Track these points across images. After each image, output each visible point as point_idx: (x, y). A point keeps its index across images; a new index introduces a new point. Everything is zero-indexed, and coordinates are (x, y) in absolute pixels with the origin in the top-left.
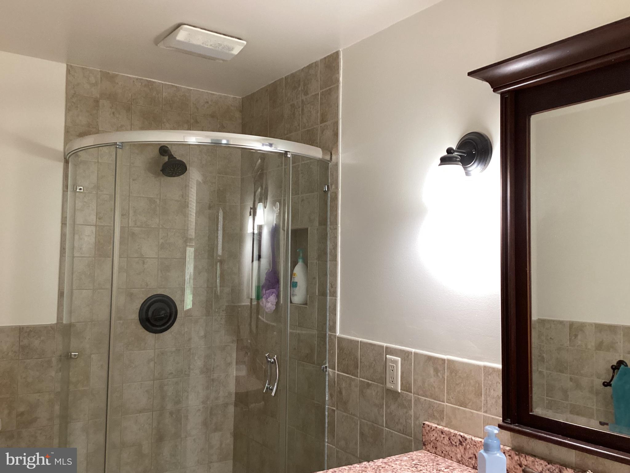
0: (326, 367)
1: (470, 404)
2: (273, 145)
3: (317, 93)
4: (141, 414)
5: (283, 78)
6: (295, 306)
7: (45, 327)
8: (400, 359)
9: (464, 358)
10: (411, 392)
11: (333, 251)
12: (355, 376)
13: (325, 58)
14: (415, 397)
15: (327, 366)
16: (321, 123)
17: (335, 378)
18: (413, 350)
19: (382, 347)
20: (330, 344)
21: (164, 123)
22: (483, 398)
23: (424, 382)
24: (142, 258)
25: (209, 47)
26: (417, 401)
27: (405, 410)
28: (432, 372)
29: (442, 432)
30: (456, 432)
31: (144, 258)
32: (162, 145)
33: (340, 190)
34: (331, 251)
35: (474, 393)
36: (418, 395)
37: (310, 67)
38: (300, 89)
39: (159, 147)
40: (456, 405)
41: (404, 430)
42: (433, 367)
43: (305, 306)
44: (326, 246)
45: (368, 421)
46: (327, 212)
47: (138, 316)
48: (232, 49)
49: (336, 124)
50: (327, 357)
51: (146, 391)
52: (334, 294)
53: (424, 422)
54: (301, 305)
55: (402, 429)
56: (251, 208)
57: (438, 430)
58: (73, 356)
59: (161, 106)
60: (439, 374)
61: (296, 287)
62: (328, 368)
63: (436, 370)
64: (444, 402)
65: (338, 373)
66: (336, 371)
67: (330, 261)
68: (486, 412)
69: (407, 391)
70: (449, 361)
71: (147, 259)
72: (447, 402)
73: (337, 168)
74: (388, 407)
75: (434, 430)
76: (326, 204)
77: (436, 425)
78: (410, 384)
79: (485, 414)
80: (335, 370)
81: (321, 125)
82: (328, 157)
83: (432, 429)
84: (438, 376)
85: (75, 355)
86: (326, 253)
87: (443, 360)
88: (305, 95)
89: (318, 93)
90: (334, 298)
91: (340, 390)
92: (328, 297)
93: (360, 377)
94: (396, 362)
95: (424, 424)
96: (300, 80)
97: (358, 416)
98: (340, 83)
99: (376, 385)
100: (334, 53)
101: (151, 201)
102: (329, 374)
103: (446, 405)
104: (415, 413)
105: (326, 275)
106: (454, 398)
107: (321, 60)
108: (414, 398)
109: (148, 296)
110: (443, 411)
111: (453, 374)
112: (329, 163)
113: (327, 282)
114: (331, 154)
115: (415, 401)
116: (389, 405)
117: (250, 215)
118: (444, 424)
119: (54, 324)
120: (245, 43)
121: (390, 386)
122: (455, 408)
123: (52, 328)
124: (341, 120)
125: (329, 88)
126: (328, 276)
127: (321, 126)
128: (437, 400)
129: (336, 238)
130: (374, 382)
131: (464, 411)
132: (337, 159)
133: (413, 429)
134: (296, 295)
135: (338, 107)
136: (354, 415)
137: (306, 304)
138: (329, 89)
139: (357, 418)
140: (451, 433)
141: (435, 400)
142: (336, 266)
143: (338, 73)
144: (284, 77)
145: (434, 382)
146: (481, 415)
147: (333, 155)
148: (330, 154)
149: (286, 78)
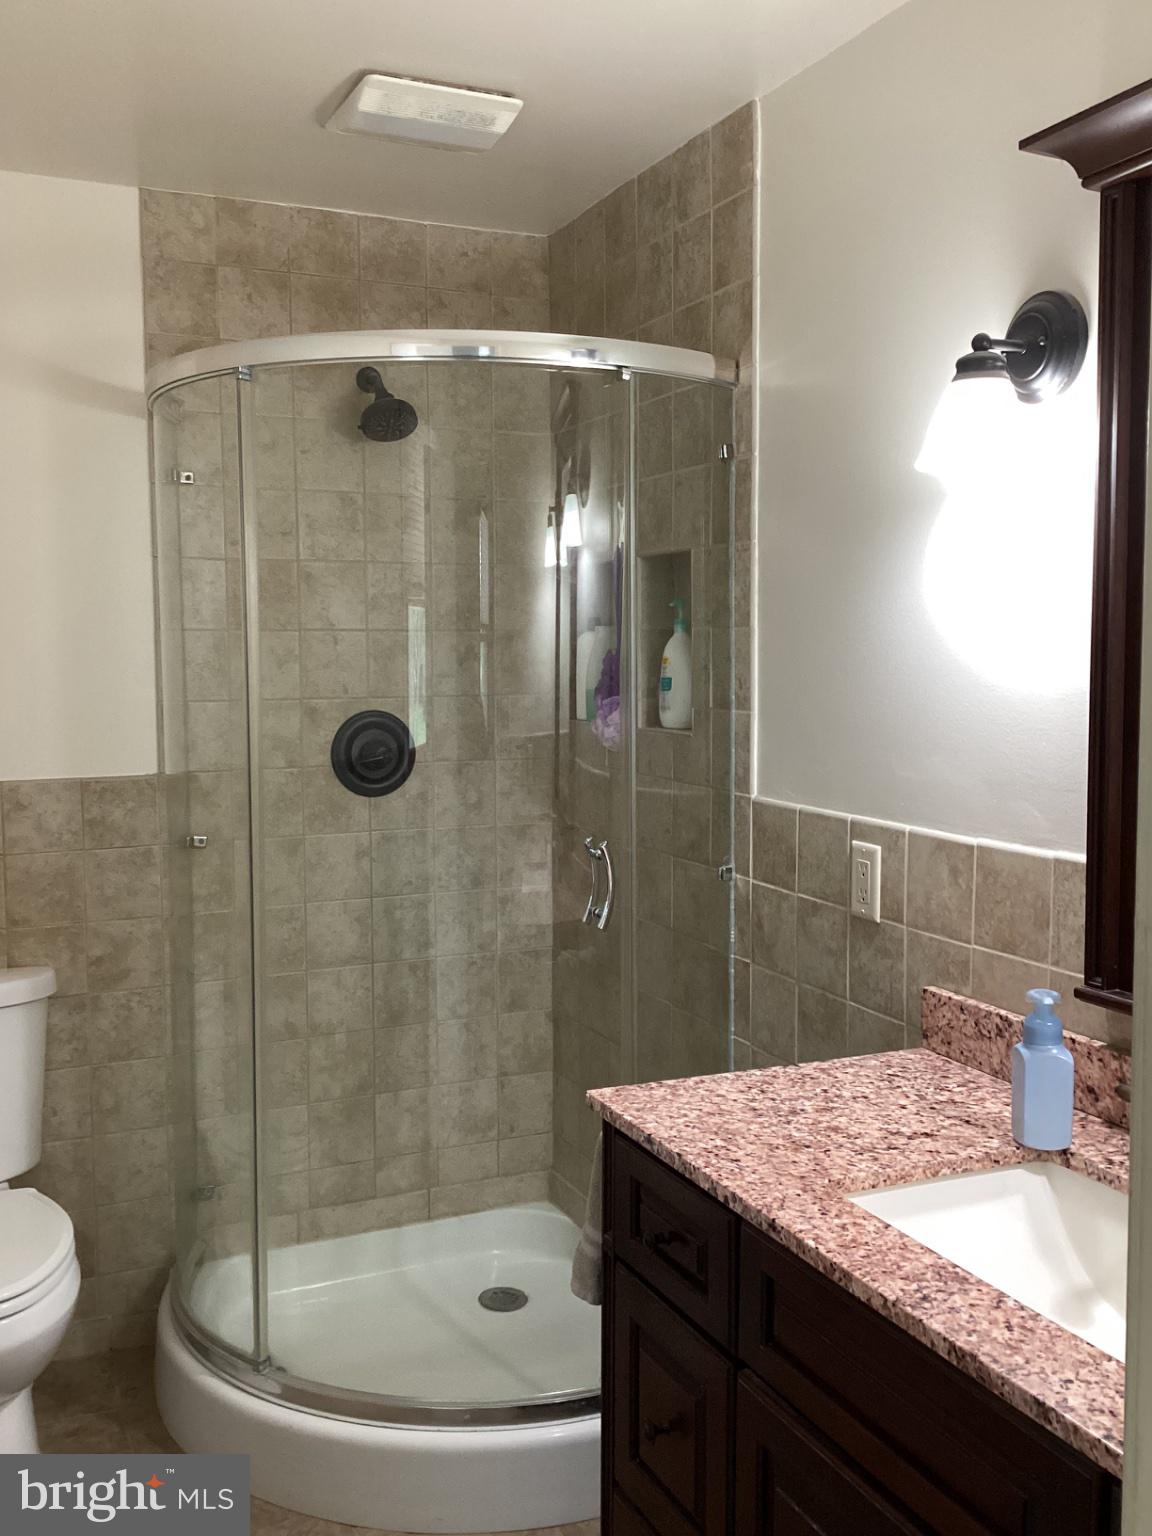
0: (729, 870)
1: (1023, 947)
2: (597, 354)
3: (707, 211)
4: (347, 968)
5: (633, 181)
6: (667, 733)
7: (135, 781)
8: (879, 848)
9: (1015, 842)
10: (902, 922)
11: (742, 602)
12: (788, 889)
13: (723, 122)
14: (909, 933)
15: (731, 869)
16: (716, 289)
17: (748, 895)
18: (907, 828)
19: (843, 821)
20: (738, 818)
21: (365, 311)
22: (1051, 933)
23: (928, 900)
24: (332, 630)
25: (436, 121)
26: (915, 939)
27: (888, 962)
28: (945, 875)
29: (962, 1009)
30: (992, 1008)
31: (337, 630)
32: (364, 366)
33: (757, 453)
34: (739, 603)
35: (1032, 920)
36: (916, 927)
37: (690, 146)
38: (670, 205)
39: (357, 371)
40: (995, 949)
41: (886, 1004)
42: (948, 864)
43: (687, 733)
44: (727, 591)
45: (815, 986)
46: (728, 510)
47: (330, 760)
48: (493, 121)
49: (749, 286)
50: (733, 847)
51: (357, 920)
52: (745, 703)
53: (926, 988)
54: (680, 732)
55: (883, 1004)
56: (551, 509)
57: (954, 1005)
58: (197, 844)
59: (356, 272)
60: (960, 881)
61: (670, 689)
62: (734, 873)
63: (955, 872)
64: (969, 943)
65: (755, 882)
66: (751, 880)
67: (736, 625)
68: (1056, 963)
69: (894, 920)
70: (981, 848)
71: (343, 633)
72: (976, 944)
73: (751, 399)
74: (854, 955)
75: (945, 1004)
76: (727, 490)
77: (951, 994)
78: (899, 904)
79: (1054, 969)
80: (749, 877)
81: (716, 293)
82: (729, 376)
83: (942, 1003)
84: (957, 884)
85: (201, 841)
86: (727, 608)
87: (970, 848)
88: (681, 219)
89: (710, 212)
90: (745, 712)
91: (759, 921)
92: (734, 711)
93: (799, 892)
94: (870, 855)
95: (925, 991)
96: (669, 183)
97: (795, 975)
98: (756, 185)
99: (831, 907)
100: (742, 108)
101: (345, 499)
102: (736, 886)
103: (974, 949)
104: (910, 968)
105: (729, 659)
106: (990, 933)
107: (714, 128)
108: (908, 935)
109: (349, 717)
110: (968, 962)
111: (991, 880)
112: (732, 390)
113: (730, 677)
114: (737, 367)
115: (910, 941)
116: (857, 950)
117: (550, 524)
118: (968, 990)
119: (154, 775)
120: (518, 102)
121: (859, 909)
122: (992, 955)
123: (149, 784)
124: (759, 278)
125: (733, 197)
126: (733, 660)
127: (716, 297)
128: (956, 940)
129: (748, 570)
130: (827, 900)
131: (1011, 961)
132: (751, 377)
133: (905, 1003)
134: (669, 708)
135: (751, 244)
136: (788, 974)
137: (689, 729)
138: (734, 200)
139: (794, 981)
140: (980, 1009)
141: (951, 938)
142: (748, 636)
143: (752, 159)
144: (635, 177)
145: (950, 899)
146: (1046, 970)
147: (742, 368)
148: (734, 366)
149: (641, 179)
